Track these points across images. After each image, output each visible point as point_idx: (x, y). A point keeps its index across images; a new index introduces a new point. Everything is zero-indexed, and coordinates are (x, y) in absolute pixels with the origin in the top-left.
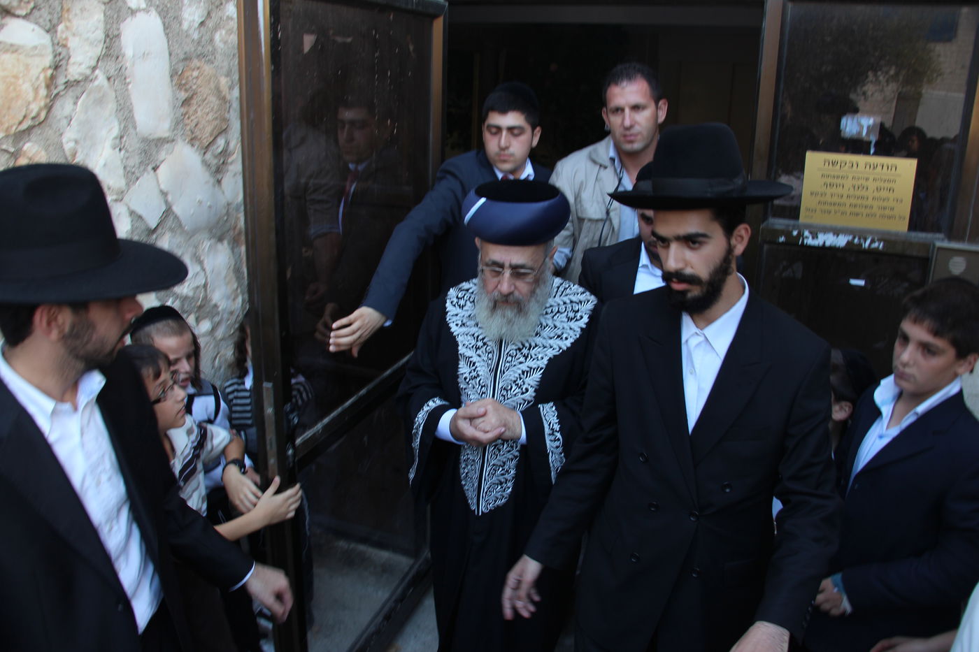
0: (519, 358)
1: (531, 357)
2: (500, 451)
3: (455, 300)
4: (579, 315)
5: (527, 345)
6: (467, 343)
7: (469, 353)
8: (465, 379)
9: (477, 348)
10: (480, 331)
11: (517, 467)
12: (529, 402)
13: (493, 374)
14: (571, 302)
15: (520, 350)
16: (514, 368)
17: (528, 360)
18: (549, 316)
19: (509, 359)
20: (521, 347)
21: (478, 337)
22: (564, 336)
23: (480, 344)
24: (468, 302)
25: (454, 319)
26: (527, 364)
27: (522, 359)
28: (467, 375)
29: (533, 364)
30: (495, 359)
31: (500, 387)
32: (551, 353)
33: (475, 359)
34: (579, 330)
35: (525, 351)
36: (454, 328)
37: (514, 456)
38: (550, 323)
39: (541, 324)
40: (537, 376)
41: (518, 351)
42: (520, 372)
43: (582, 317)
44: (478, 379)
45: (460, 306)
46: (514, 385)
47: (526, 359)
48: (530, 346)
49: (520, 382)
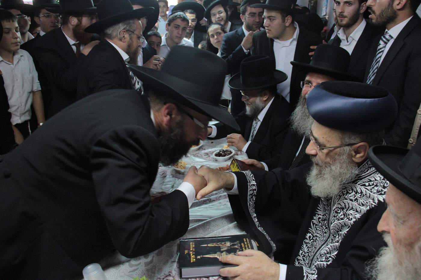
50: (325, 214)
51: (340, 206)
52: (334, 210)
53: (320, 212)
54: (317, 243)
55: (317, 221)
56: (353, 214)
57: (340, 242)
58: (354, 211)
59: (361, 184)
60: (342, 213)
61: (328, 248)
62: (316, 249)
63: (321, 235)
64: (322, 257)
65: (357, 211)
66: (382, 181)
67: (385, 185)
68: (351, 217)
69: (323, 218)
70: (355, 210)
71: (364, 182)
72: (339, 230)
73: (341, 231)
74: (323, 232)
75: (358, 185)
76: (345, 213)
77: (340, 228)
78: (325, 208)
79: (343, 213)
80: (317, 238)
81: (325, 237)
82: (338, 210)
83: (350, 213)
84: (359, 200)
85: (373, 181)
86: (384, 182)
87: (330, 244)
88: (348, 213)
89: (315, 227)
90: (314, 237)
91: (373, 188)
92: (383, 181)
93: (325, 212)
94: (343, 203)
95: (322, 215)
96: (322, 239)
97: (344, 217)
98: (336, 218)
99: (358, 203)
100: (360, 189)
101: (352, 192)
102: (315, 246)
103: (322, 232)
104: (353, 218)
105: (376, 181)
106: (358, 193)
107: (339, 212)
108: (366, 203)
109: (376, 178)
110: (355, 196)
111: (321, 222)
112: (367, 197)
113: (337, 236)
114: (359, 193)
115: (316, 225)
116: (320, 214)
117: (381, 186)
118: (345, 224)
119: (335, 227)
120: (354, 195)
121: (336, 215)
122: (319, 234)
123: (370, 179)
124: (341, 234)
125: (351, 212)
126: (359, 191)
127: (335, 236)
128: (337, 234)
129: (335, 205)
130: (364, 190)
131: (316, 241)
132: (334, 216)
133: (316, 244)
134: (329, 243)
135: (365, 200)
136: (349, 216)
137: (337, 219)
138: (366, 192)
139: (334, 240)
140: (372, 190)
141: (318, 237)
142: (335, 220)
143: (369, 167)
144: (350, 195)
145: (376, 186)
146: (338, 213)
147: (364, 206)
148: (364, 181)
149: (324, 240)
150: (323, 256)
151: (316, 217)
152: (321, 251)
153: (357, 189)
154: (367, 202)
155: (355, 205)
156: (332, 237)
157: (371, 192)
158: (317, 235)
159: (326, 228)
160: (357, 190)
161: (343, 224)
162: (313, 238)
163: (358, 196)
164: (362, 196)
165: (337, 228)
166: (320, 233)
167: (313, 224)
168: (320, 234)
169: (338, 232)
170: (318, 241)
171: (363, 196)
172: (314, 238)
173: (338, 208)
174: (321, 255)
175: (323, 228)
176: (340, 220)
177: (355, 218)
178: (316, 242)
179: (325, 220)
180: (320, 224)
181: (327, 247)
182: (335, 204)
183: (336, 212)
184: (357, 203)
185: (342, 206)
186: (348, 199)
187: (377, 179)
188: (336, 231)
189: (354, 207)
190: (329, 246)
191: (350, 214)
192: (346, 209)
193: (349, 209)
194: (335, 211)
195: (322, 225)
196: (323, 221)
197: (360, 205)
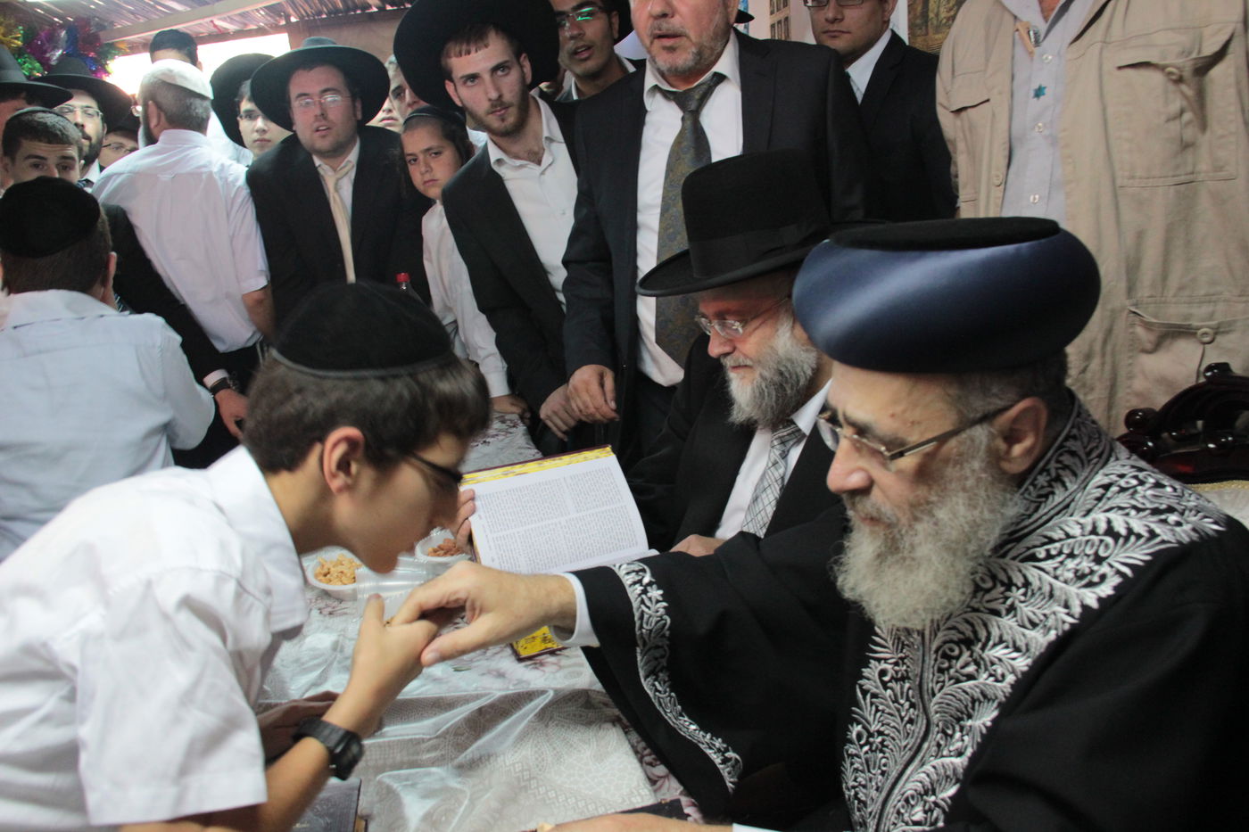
51: (955, 636)
52: (936, 652)
53: (882, 652)
54: (887, 758)
55: (875, 682)
56: (1003, 658)
57: (969, 752)
58: (1007, 647)
59: (1021, 557)
60: (966, 656)
61: (924, 772)
62: (887, 779)
63: (899, 731)
64: (913, 806)
65: (1017, 649)
66: (1087, 538)
67: (1102, 553)
68: (999, 671)
69: (897, 672)
70: (1011, 645)
71: (1029, 549)
72: (962, 713)
73: (970, 717)
74: (902, 718)
75: (1012, 562)
76: (980, 656)
77: (966, 707)
78: (899, 639)
79: (971, 656)
80: (883, 741)
81: (912, 737)
82: (952, 650)
83: (997, 655)
84: (1019, 612)
85: (1060, 540)
86: (1097, 543)
87: (932, 758)
88: (988, 656)
89: (872, 704)
90: (871, 735)
91: (1062, 563)
92: (1093, 537)
93: (901, 652)
94: (967, 622)
95: (890, 661)
96: (904, 743)
97: (977, 671)
98: (947, 676)
99: (1017, 621)
100: (1020, 571)
101: (994, 587)
102: (884, 769)
103: (899, 720)
104: (1007, 673)
105: (1070, 541)
106: (1016, 585)
107: (953, 654)
108: (1042, 617)
109: (1067, 529)
110: (1007, 598)
111: (889, 684)
112: (1044, 598)
113: (958, 735)
114: (1020, 584)
115: (874, 696)
116: (886, 659)
117: (1088, 556)
118: (983, 693)
119: (948, 704)
120: (1002, 593)
121: (946, 665)
122: (888, 725)
123: (1049, 534)
124: (971, 727)
125: (999, 652)
126: (1019, 580)
127: (950, 732)
128: (957, 728)
129: (940, 634)
130: (1033, 576)
131: (885, 749)
132: (941, 671)
133: (884, 761)
134: (927, 756)
135: (1039, 608)
136: (994, 667)
137: (950, 679)
138: (1040, 579)
139: (946, 745)
140: (1059, 572)
141: (888, 735)
142: (944, 682)
143: (1040, 496)
144: (987, 597)
145: (1071, 555)
146: (953, 658)
147: (1038, 628)
148: (1029, 545)
149: (909, 746)
150: (917, 804)
151: (870, 668)
152: (904, 785)
153: (1010, 573)
154: (1045, 615)
155: (1007, 627)
156: (939, 735)
157: (1056, 578)
158: (882, 729)
159: (913, 705)
160: (1010, 579)
161: (977, 694)
162: (868, 738)
163: (1015, 598)
164: (1029, 593)
165: (956, 708)
166: (893, 724)
167: (864, 693)
168: (894, 727)
169: (959, 720)
170: (892, 751)
171: (1033, 594)
172: (871, 740)
173: (951, 640)
174: (907, 801)
175: (902, 705)
176: (961, 682)
177: (1013, 672)
178: (884, 753)
179: (903, 679)
180: (889, 691)
181: (923, 769)
182: (939, 629)
183: (945, 656)
184: (1014, 619)
185: (962, 633)
186: (982, 609)
187: (1071, 532)
188: (951, 716)
189: (1008, 634)
190: (928, 768)
191: (996, 661)
192: (980, 645)
193: (991, 643)
194: (940, 653)
195: (895, 695)
196: (897, 680)
197: (1024, 627)
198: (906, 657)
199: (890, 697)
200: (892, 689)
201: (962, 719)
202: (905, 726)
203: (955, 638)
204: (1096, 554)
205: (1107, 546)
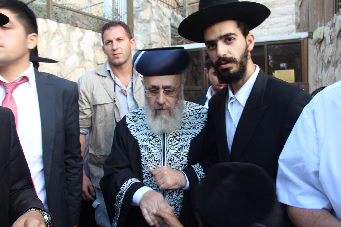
0: (175, 142)
1: (182, 140)
2: (172, 196)
3: (131, 118)
4: (201, 115)
5: (178, 134)
6: (143, 139)
7: (145, 144)
8: (146, 158)
9: (150, 140)
10: (150, 131)
11: (183, 204)
12: (185, 165)
13: (162, 153)
14: (196, 110)
15: (175, 137)
16: (174, 148)
17: (180, 142)
18: (185, 118)
19: (170, 143)
20: (175, 135)
21: (149, 134)
22: (196, 127)
23: (151, 138)
24: (138, 119)
25: (132, 128)
26: (180, 144)
27: (177, 142)
28: (147, 156)
29: (183, 144)
30: (162, 144)
31: (167, 159)
32: (191, 137)
33: (150, 146)
34: (203, 122)
35: (178, 138)
36: (133, 133)
37: (181, 198)
38: (187, 121)
39: (183, 123)
40: (187, 149)
41: (174, 138)
42: (177, 149)
43: (203, 116)
44: (153, 157)
45: (134, 121)
46: (175, 157)
47: (179, 142)
48: (180, 134)
49: (178, 155)
50: (150, 153)
51: (172, 136)
53: (143, 154)
55: (145, 161)
56: (186, 137)
58: (185, 134)
65: (188, 134)
73: (178, 153)
74: (155, 166)
77: (177, 151)
79: (176, 139)
90: (148, 174)
91: (188, 117)
93: (149, 150)
94: (174, 133)
98: (171, 146)
104: (188, 139)
107: (172, 140)
108: (191, 127)
112: (189, 124)
113: (175, 158)
115: (146, 164)
116: (145, 155)
117: (196, 114)
119: (172, 152)
125: (184, 136)
129: (169, 136)
130: (183, 121)
140: (189, 119)
145: (190, 115)
147: (191, 129)
151: (142, 158)
156: (169, 162)
171: (185, 124)
173: (171, 137)
175: (154, 163)
176: (175, 146)
179: (152, 157)
182: (168, 135)
184: (184, 129)
188: (173, 155)
189: (184, 132)
191: (184, 138)
192: (178, 136)
193: (181, 135)
194: (169, 140)
195: (151, 161)
196: (150, 158)
197: (187, 130)
198: (151, 151)
199: (150, 163)
200: (149, 161)
201: (176, 154)
202: (157, 166)
203: (172, 137)
204: (197, 113)
205: (198, 111)
